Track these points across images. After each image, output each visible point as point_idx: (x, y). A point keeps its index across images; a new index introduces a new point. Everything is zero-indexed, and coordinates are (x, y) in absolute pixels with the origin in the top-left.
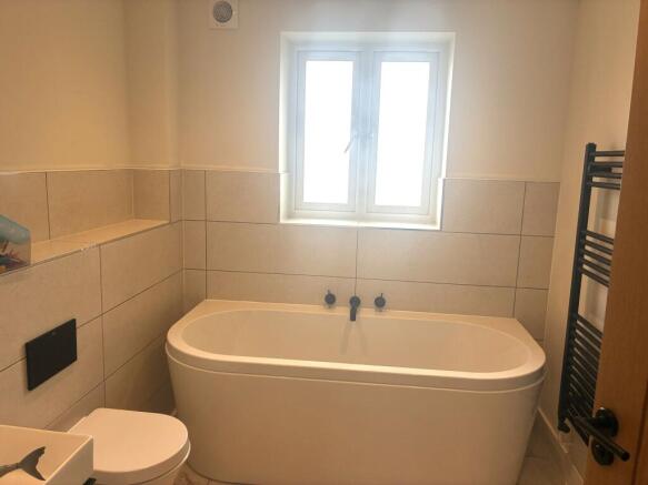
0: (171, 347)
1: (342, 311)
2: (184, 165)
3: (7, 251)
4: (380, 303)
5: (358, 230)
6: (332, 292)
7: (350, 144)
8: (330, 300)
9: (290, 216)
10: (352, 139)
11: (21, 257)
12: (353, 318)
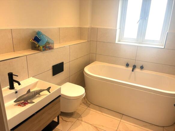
0: (85, 72)
1: (130, 69)
2: (93, 26)
3: (50, 46)
4: (142, 68)
5: (138, 46)
6: (128, 63)
7: (139, 20)
8: (127, 65)
9: (119, 41)
10: (140, 19)
11: (52, 47)
12: (133, 71)
